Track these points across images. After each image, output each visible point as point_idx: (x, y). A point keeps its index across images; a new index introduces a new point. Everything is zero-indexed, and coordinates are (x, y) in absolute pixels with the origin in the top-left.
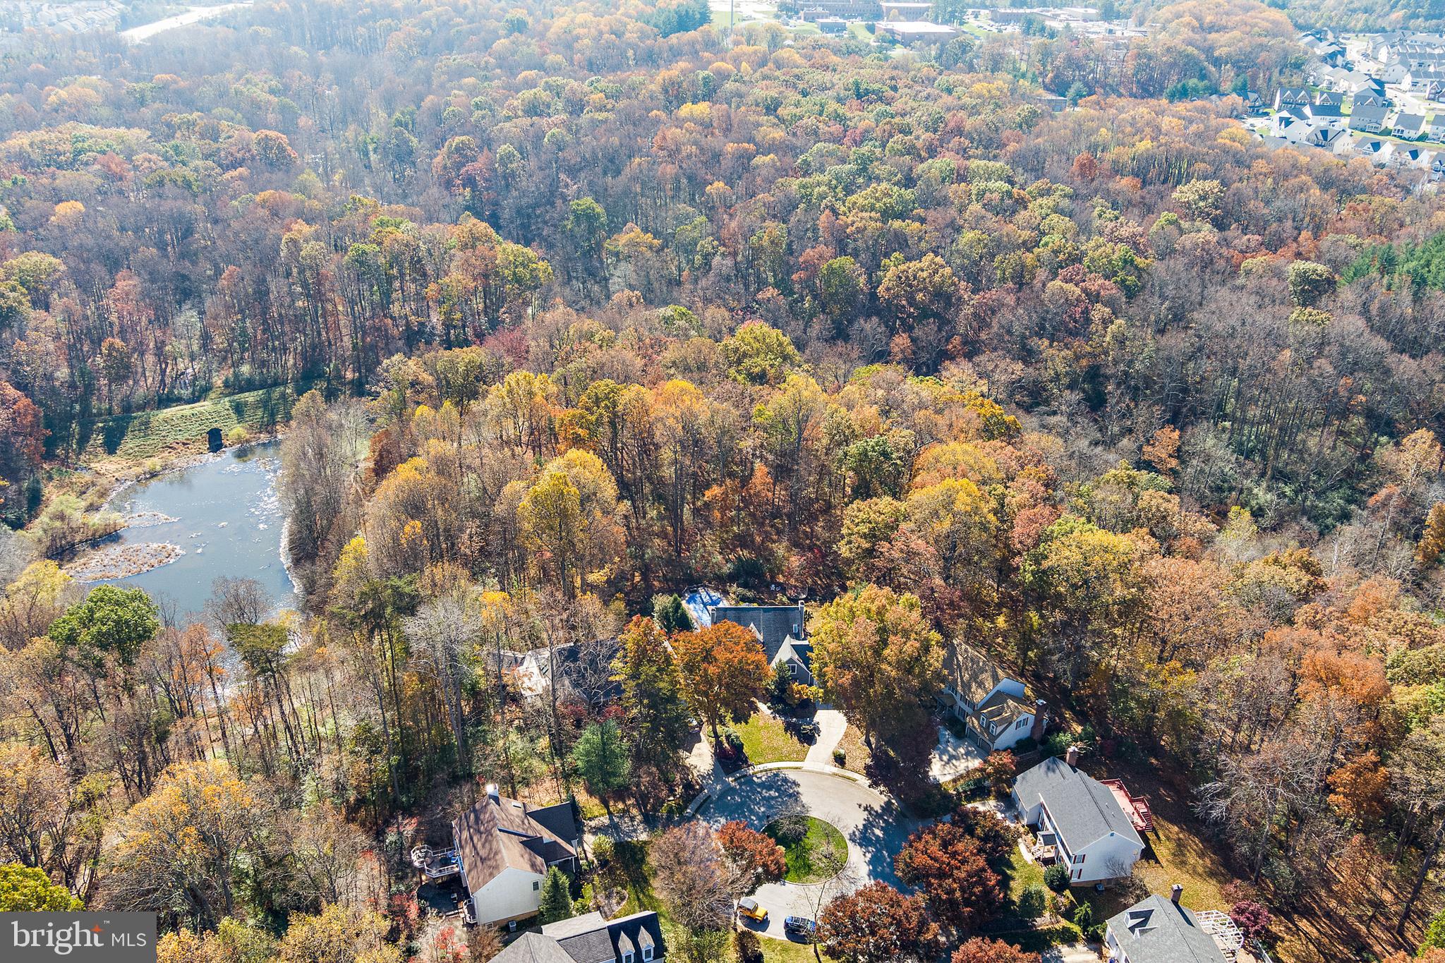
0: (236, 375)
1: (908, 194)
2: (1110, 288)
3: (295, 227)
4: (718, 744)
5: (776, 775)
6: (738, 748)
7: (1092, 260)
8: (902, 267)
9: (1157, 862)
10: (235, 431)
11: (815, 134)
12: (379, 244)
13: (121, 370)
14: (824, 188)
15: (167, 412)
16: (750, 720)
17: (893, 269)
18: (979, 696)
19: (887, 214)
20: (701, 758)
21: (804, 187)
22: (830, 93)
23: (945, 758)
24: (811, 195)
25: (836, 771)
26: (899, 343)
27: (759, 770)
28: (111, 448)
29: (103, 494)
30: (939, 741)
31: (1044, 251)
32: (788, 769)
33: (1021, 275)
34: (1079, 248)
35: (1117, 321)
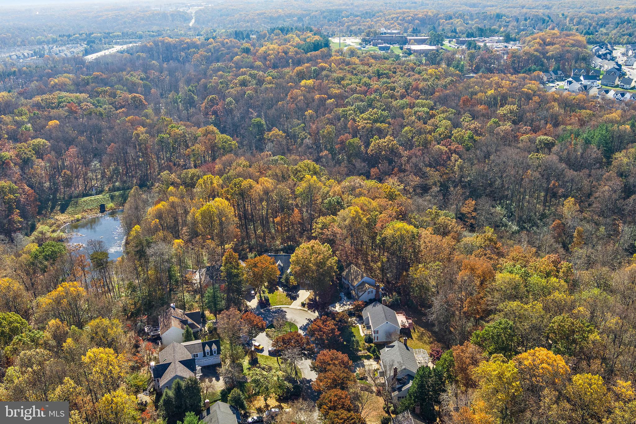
0: (113, 186)
1: (385, 113)
2: (461, 148)
3: (139, 129)
4: (261, 299)
5: (279, 309)
6: (267, 300)
7: (455, 137)
8: (377, 141)
9: (412, 338)
10: (110, 205)
11: (354, 91)
12: (169, 134)
13: (69, 183)
14: (351, 111)
15: (85, 199)
16: (275, 293)
17: (375, 142)
18: (356, 283)
19: (376, 121)
20: (253, 304)
21: (344, 111)
22: (366, 75)
23: (342, 305)
24: (346, 114)
25: (301, 308)
26: (374, 171)
27: (273, 308)
28: (63, 211)
29: (59, 226)
30: (341, 300)
31: (436, 134)
32: (284, 307)
33: (426, 144)
34: (451, 133)
35: (460, 160)
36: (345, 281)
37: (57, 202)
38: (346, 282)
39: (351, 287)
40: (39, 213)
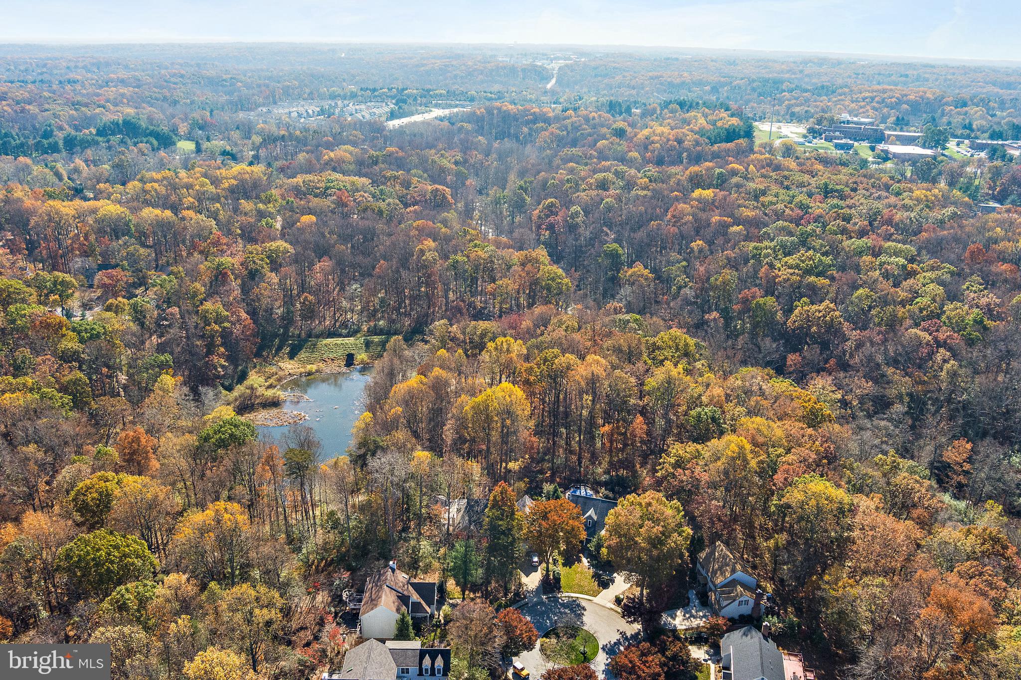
0: (376, 326)
1: (827, 260)
2: (957, 339)
3: (425, 242)
4: (547, 575)
5: (575, 601)
6: (557, 580)
7: (948, 317)
8: (806, 308)
10: (362, 356)
11: (779, 216)
12: (468, 257)
13: (309, 313)
14: (769, 251)
15: (329, 341)
16: (573, 567)
17: (802, 308)
18: (719, 580)
19: (808, 272)
20: (532, 581)
21: (756, 248)
22: (805, 189)
23: (687, 616)
24: (760, 254)
25: (613, 607)
26: (792, 359)
27: (565, 596)
28: (292, 356)
29: (279, 380)
30: (688, 605)
31: (914, 308)
32: (583, 599)
33: (893, 324)
34: (941, 308)
35: (952, 361)
36: (701, 569)
37: (287, 341)
38: (703, 572)
39: (710, 584)
40: (258, 355)
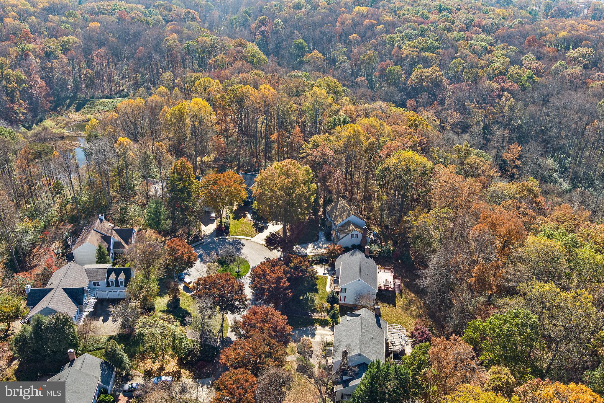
1: (436, 44)
2: (515, 87)
4: (220, 225)
5: (237, 240)
6: (227, 228)
7: (511, 75)
11: (409, 21)
12: (198, 42)
14: (399, 38)
15: (104, 100)
16: (240, 220)
17: (418, 71)
18: (339, 222)
19: (422, 50)
20: (208, 229)
21: (391, 38)
22: (426, 8)
23: (316, 247)
24: (393, 41)
25: (264, 243)
26: (410, 102)
27: (230, 238)
29: (66, 124)
30: (317, 240)
31: (489, 70)
32: (243, 239)
33: (476, 79)
34: (507, 69)
35: (512, 99)
36: (328, 218)
38: (329, 219)
39: (333, 226)
